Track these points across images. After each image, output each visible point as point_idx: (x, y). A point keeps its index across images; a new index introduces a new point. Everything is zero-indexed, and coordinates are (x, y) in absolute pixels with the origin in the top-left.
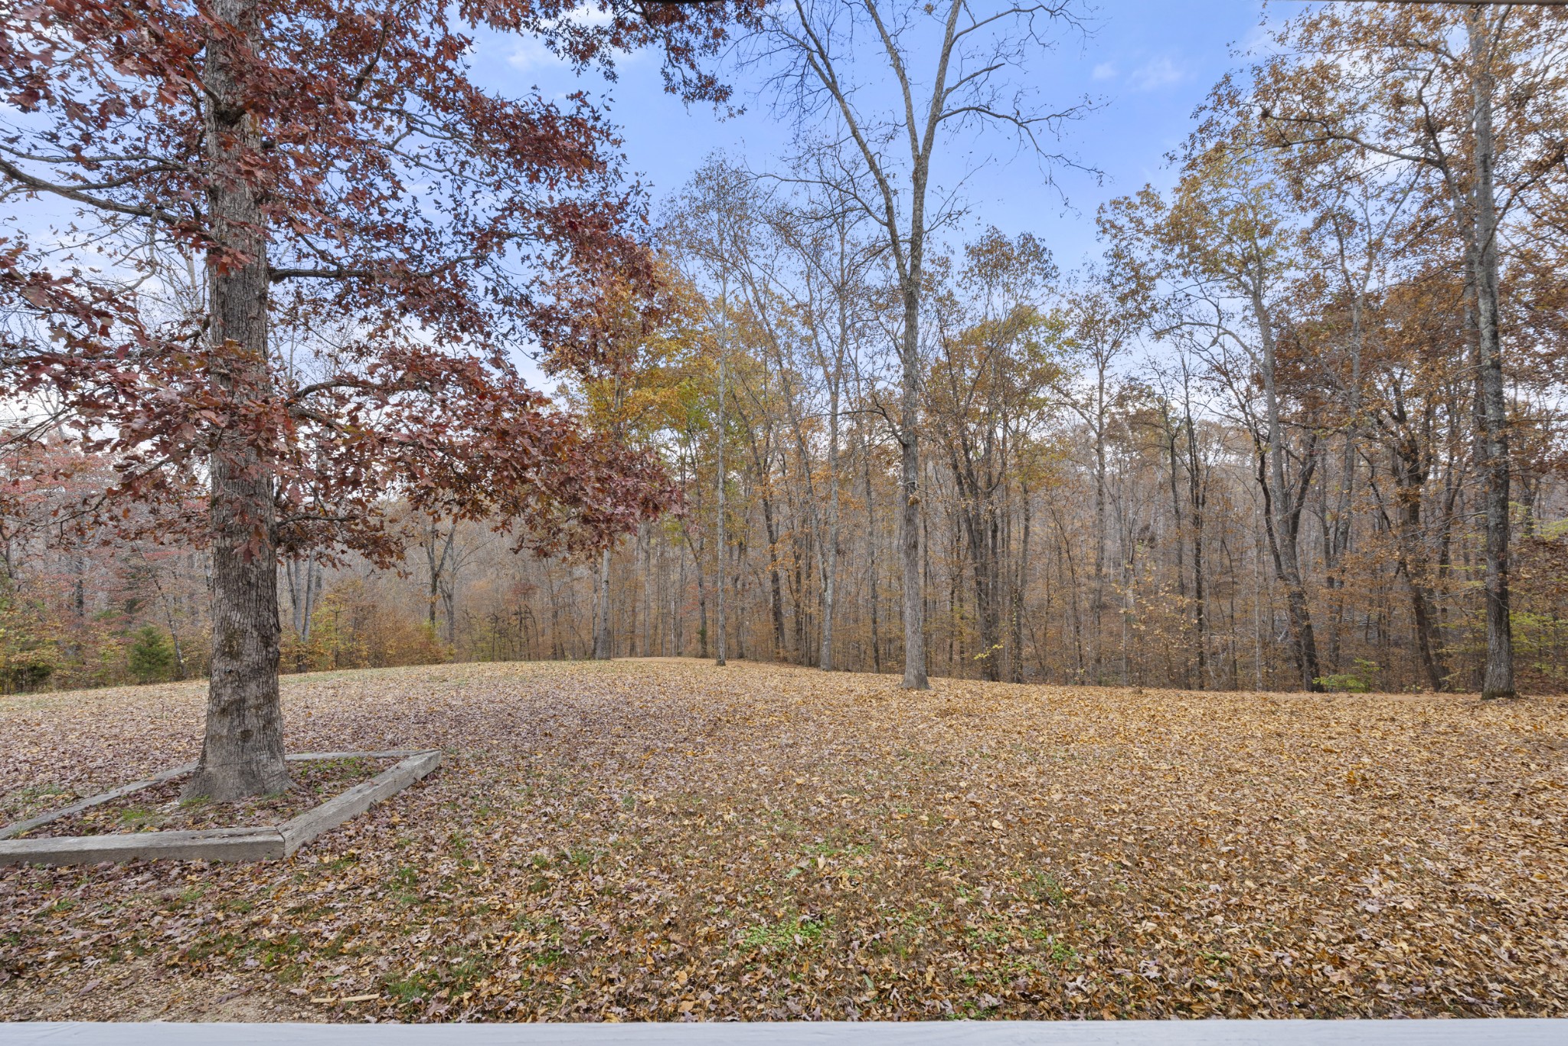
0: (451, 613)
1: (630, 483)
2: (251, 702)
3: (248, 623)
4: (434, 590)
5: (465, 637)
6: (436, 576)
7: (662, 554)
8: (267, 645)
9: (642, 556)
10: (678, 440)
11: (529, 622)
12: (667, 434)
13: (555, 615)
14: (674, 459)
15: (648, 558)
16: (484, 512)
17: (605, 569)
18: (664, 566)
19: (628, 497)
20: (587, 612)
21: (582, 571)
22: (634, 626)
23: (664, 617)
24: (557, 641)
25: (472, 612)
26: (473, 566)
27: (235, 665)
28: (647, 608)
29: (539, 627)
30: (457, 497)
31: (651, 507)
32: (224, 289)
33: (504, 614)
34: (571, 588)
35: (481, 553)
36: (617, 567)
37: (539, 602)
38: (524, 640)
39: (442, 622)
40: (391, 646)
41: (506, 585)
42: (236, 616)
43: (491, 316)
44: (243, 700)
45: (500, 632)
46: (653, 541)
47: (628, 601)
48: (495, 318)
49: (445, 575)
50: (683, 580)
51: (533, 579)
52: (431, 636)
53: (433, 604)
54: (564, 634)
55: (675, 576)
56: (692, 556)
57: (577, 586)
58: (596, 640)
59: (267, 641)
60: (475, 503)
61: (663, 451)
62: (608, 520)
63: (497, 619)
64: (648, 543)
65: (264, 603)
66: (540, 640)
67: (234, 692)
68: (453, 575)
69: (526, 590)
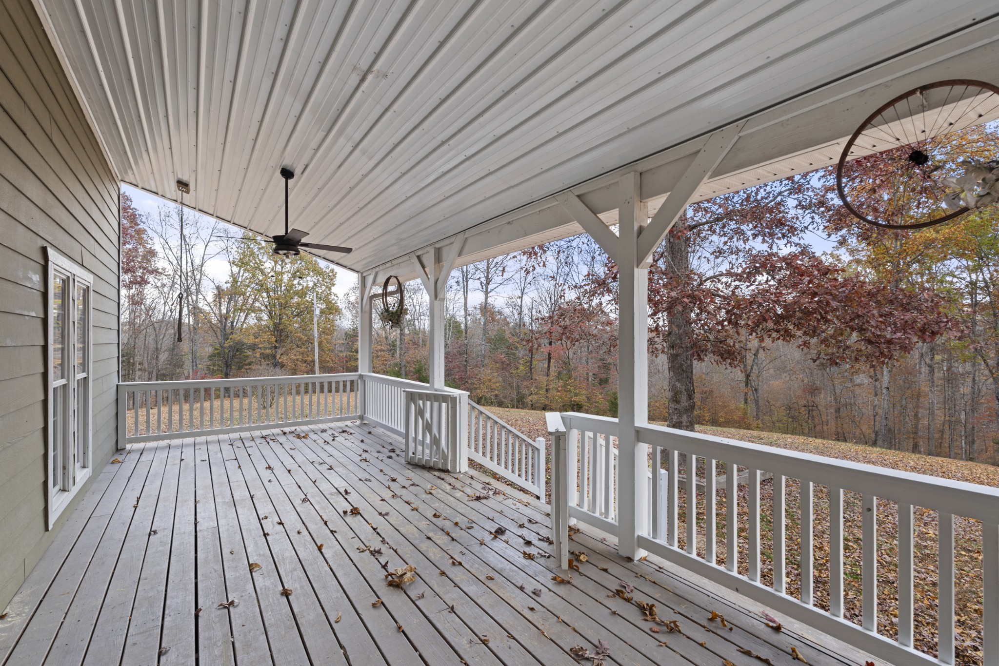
0: (757, 401)
1: (908, 316)
2: (684, 424)
3: (683, 387)
4: (747, 385)
5: (767, 418)
6: (748, 376)
7: (949, 369)
8: (690, 399)
9: (925, 370)
10: (967, 268)
11: (815, 413)
12: (953, 263)
13: (838, 410)
14: (962, 285)
15: (932, 371)
16: (792, 336)
17: (886, 379)
18: (951, 379)
19: (906, 326)
20: (868, 411)
21: (862, 379)
22: (916, 426)
23: (952, 423)
24: (839, 430)
25: (772, 402)
26: (771, 371)
27: (677, 406)
28: (932, 413)
29: (824, 418)
30: (775, 327)
31: (928, 332)
32: (672, 240)
33: (795, 405)
34: (852, 392)
35: (778, 363)
36: (898, 378)
37: (824, 399)
38: (811, 426)
39: (752, 406)
40: (722, 417)
41: (796, 385)
42: (678, 385)
43: (797, 218)
44: (681, 422)
45: (792, 417)
46: (938, 358)
47: (910, 406)
48: (800, 219)
49: (753, 376)
50: (975, 395)
51: (818, 383)
52: (746, 414)
53: (746, 394)
54: (845, 426)
55: (965, 389)
56: (987, 372)
57: (858, 391)
58: (876, 433)
59: (690, 397)
60: (787, 331)
61: (949, 279)
62: (889, 342)
63: (790, 408)
64: (932, 359)
65: (689, 379)
66: (825, 428)
67: (678, 418)
68: (758, 377)
69: (813, 390)
